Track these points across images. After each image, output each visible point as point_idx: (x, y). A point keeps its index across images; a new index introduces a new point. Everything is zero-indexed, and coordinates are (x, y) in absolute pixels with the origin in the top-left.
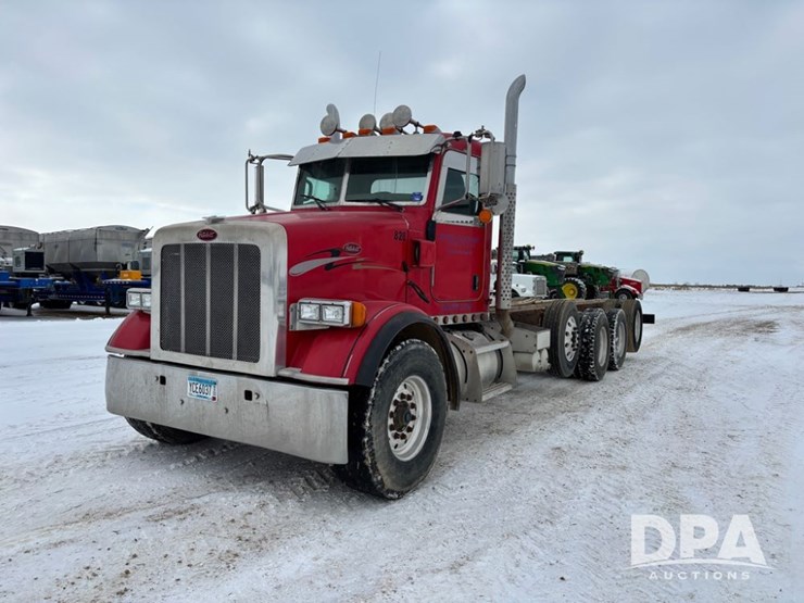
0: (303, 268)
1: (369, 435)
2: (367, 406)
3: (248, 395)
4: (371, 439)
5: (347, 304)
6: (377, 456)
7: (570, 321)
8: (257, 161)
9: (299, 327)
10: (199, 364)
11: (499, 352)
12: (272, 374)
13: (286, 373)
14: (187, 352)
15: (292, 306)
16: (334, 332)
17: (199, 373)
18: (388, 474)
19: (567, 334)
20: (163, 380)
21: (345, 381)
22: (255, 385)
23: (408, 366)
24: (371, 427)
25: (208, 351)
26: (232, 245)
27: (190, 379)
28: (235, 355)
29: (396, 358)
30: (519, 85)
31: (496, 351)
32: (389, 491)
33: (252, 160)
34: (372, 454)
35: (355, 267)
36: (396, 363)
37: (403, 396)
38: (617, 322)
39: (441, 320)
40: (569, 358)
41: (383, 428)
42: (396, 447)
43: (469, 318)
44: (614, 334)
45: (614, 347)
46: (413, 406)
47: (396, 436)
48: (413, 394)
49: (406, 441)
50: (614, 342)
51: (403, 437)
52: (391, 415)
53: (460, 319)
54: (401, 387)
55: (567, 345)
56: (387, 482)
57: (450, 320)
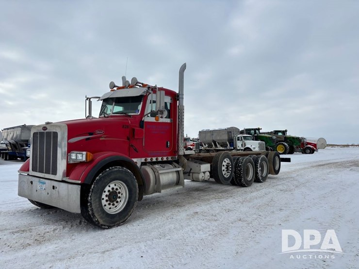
0: (74, 140)
1: (90, 203)
2: (90, 192)
3: (54, 187)
4: (91, 204)
5: (84, 153)
6: (94, 210)
7: (225, 160)
8: (89, 99)
9: (71, 162)
10: (41, 176)
11: (178, 172)
12: (60, 180)
13: (65, 179)
14: (39, 172)
15: (69, 154)
16: (82, 163)
17: (41, 179)
18: (101, 218)
19: (223, 166)
20: (32, 182)
21: (80, 182)
22: (55, 184)
23: (112, 176)
24: (91, 199)
25: (44, 172)
26: (51, 132)
27: (39, 182)
28: (51, 173)
29: (106, 174)
30: (183, 68)
31: (176, 171)
32: (102, 225)
33: (87, 99)
34: (92, 210)
35: (101, 139)
36: (105, 175)
37: (113, 189)
38: (260, 161)
39: (149, 160)
40: (225, 176)
41: (97, 200)
42: (110, 208)
43: (165, 159)
44: (259, 166)
45: (259, 172)
46: (119, 193)
47: (109, 204)
48: (120, 188)
49: (116, 207)
50: (259, 170)
51: (113, 205)
52: (106, 196)
53: (160, 159)
54: (112, 185)
55: (224, 170)
56: (101, 222)
57: (154, 159)
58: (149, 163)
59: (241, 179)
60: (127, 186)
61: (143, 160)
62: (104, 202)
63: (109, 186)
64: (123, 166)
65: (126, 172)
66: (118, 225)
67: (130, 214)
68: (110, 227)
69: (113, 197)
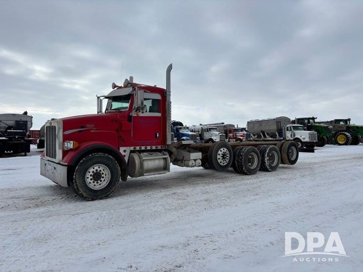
0: (68, 132)
1: (75, 180)
2: (74, 171)
3: (55, 168)
4: (76, 181)
5: (72, 142)
6: (78, 186)
7: (222, 149)
9: (66, 149)
10: (50, 160)
11: (165, 159)
12: (58, 162)
13: (61, 162)
14: (49, 157)
15: (64, 143)
16: (71, 150)
17: (49, 162)
18: (85, 192)
19: (219, 154)
20: (46, 164)
21: (66, 164)
22: (56, 165)
23: (95, 160)
24: (76, 177)
25: (51, 156)
27: (49, 164)
28: (54, 157)
29: (88, 158)
30: (170, 68)
31: (164, 158)
32: (86, 197)
34: (77, 185)
35: (91, 131)
36: (88, 160)
37: (97, 170)
38: (268, 151)
39: (138, 148)
40: (222, 164)
41: (81, 178)
42: (95, 185)
43: (154, 148)
44: (266, 156)
45: (266, 161)
46: (103, 174)
47: (94, 182)
48: (104, 170)
49: (100, 184)
50: (266, 159)
51: (97, 183)
52: (91, 175)
53: (149, 148)
54: (96, 168)
55: (219, 159)
56: (85, 195)
57: (143, 148)
58: (138, 151)
59: (242, 168)
60: (109, 169)
61: (132, 148)
62: (88, 180)
63: (94, 168)
64: (105, 153)
65: (107, 157)
66: (101, 199)
67: (112, 191)
68: (93, 200)
69: (97, 176)
